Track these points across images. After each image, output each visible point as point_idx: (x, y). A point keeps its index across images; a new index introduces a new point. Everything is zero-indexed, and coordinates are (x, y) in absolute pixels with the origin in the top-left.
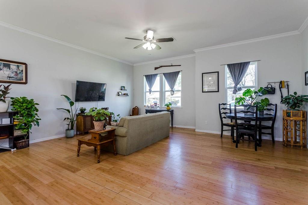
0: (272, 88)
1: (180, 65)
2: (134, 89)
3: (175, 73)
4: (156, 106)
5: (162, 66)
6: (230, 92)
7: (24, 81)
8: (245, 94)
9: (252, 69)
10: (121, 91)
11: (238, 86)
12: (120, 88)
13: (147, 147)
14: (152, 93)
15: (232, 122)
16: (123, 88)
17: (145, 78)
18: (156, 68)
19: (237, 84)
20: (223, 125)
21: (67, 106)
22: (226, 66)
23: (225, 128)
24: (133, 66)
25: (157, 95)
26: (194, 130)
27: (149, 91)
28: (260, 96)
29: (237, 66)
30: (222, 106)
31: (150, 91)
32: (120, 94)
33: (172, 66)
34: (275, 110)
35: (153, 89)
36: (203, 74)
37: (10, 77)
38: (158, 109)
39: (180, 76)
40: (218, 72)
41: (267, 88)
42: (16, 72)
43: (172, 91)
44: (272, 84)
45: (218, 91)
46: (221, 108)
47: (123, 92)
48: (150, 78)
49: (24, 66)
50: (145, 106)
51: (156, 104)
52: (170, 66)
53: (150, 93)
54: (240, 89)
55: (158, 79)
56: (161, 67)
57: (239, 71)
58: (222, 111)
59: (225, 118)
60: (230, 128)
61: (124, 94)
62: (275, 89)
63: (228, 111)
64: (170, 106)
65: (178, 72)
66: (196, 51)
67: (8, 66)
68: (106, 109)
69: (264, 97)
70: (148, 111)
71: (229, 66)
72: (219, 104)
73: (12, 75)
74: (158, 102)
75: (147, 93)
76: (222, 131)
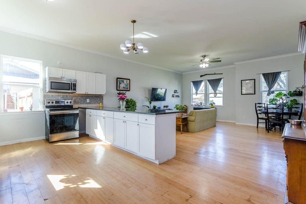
0: (299, 92)
1: (222, 74)
2: (182, 92)
3: (218, 80)
4: (201, 104)
5: (207, 74)
6: (265, 95)
7: (129, 89)
8: (277, 96)
9: (283, 77)
10: (175, 94)
11: (272, 90)
12: (173, 91)
13: (207, 129)
14: (198, 95)
15: (266, 116)
16: (175, 92)
17: (192, 83)
19: (270, 89)
20: (258, 118)
21: (148, 104)
22: (261, 75)
23: (260, 121)
24: (182, 74)
25: (203, 96)
26: (235, 123)
27: (195, 93)
28: (288, 97)
29: (270, 75)
30: (257, 105)
31: (197, 93)
32: (174, 96)
33: (215, 74)
34: (301, 108)
35: (198, 92)
36: (241, 81)
37: (124, 88)
38: (204, 107)
39: (222, 82)
40: (255, 80)
41: (296, 91)
42: (126, 84)
43: (215, 94)
44: (299, 88)
45: (255, 94)
46: (257, 106)
47: (176, 94)
48: (197, 84)
49: (129, 80)
50: (192, 105)
51: (201, 103)
52: (213, 74)
53: (196, 95)
54: (273, 92)
55: (203, 84)
57: (272, 78)
58: (258, 109)
59: (260, 113)
60: (264, 121)
61: (177, 96)
62: (302, 92)
63: (263, 109)
64: (214, 105)
65: (221, 79)
66: (236, 63)
67: (123, 82)
68: (167, 107)
69: (292, 98)
70: (195, 109)
71: (264, 75)
72: (255, 104)
73: (125, 86)
74: (203, 102)
75: (193, 95)
76: (258, 123)
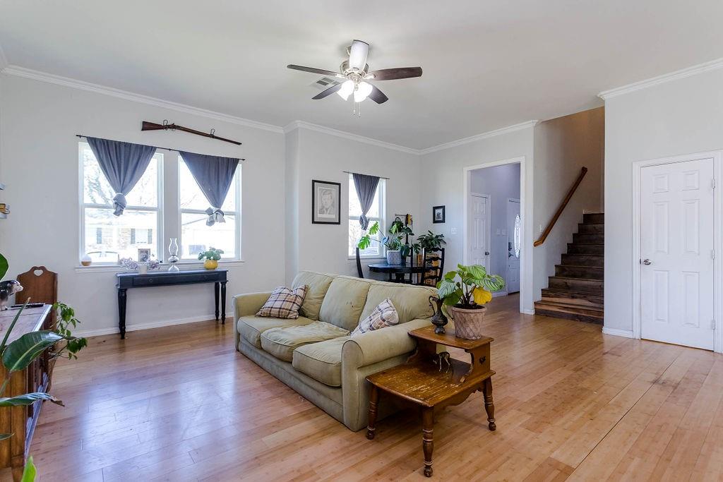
0: (401, 223)
1: (239, 144)
3: (225, 162)
11: (367, 215)
14: (125, 211)
18: (148, 126)
19: (364, 212)
22: (351, 177)
25: (150, 221)
27: (109, 202)
29: (365, 179)
31: (120, 206)
33: (214, 137)
36: (314, 181)
38: (173, 270)
40: (339, 185)
44: (401, 217)
50: (85, 264)
51: (145, 254)
52: (207, 135)
53: (117, 213)
55: (154, 165)
56: (173, 127)
65: (235, 162)
70: (127, 283)
74: (153, 248)
75: (90, 210)
